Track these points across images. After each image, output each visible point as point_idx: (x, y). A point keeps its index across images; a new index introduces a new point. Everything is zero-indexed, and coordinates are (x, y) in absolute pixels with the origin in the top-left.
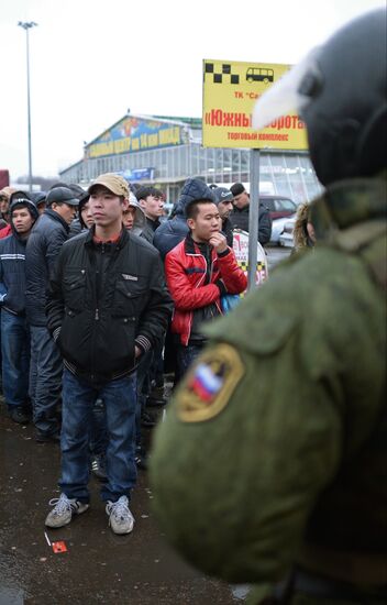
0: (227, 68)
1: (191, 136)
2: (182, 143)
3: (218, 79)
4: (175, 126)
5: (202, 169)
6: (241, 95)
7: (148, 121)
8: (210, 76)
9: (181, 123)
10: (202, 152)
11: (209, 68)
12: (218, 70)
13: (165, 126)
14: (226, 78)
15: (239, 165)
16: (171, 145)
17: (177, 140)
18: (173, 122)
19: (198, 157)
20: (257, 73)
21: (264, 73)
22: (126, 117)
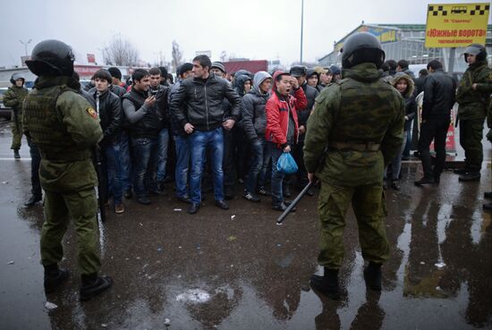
0: (441, 8)
1: (402, 35)
2: (396, 40)
3: (435, 14)
4: (392, 30)
5: (408, 56)
6: (447, 21)
7: (375, 28)
8: (431, 13)
9: (396, 28)
10: (409, 46)
11: (431, 8)
12: (436, 9)
13: (386, 30)
14: (440, 13)
15: (434, 53)
16: (389, 42)
17: (393, 39)
18: (391, 28)
19: (406, 49)
20: (457, 9)
21: (461, 9)
22: (361, 26)
